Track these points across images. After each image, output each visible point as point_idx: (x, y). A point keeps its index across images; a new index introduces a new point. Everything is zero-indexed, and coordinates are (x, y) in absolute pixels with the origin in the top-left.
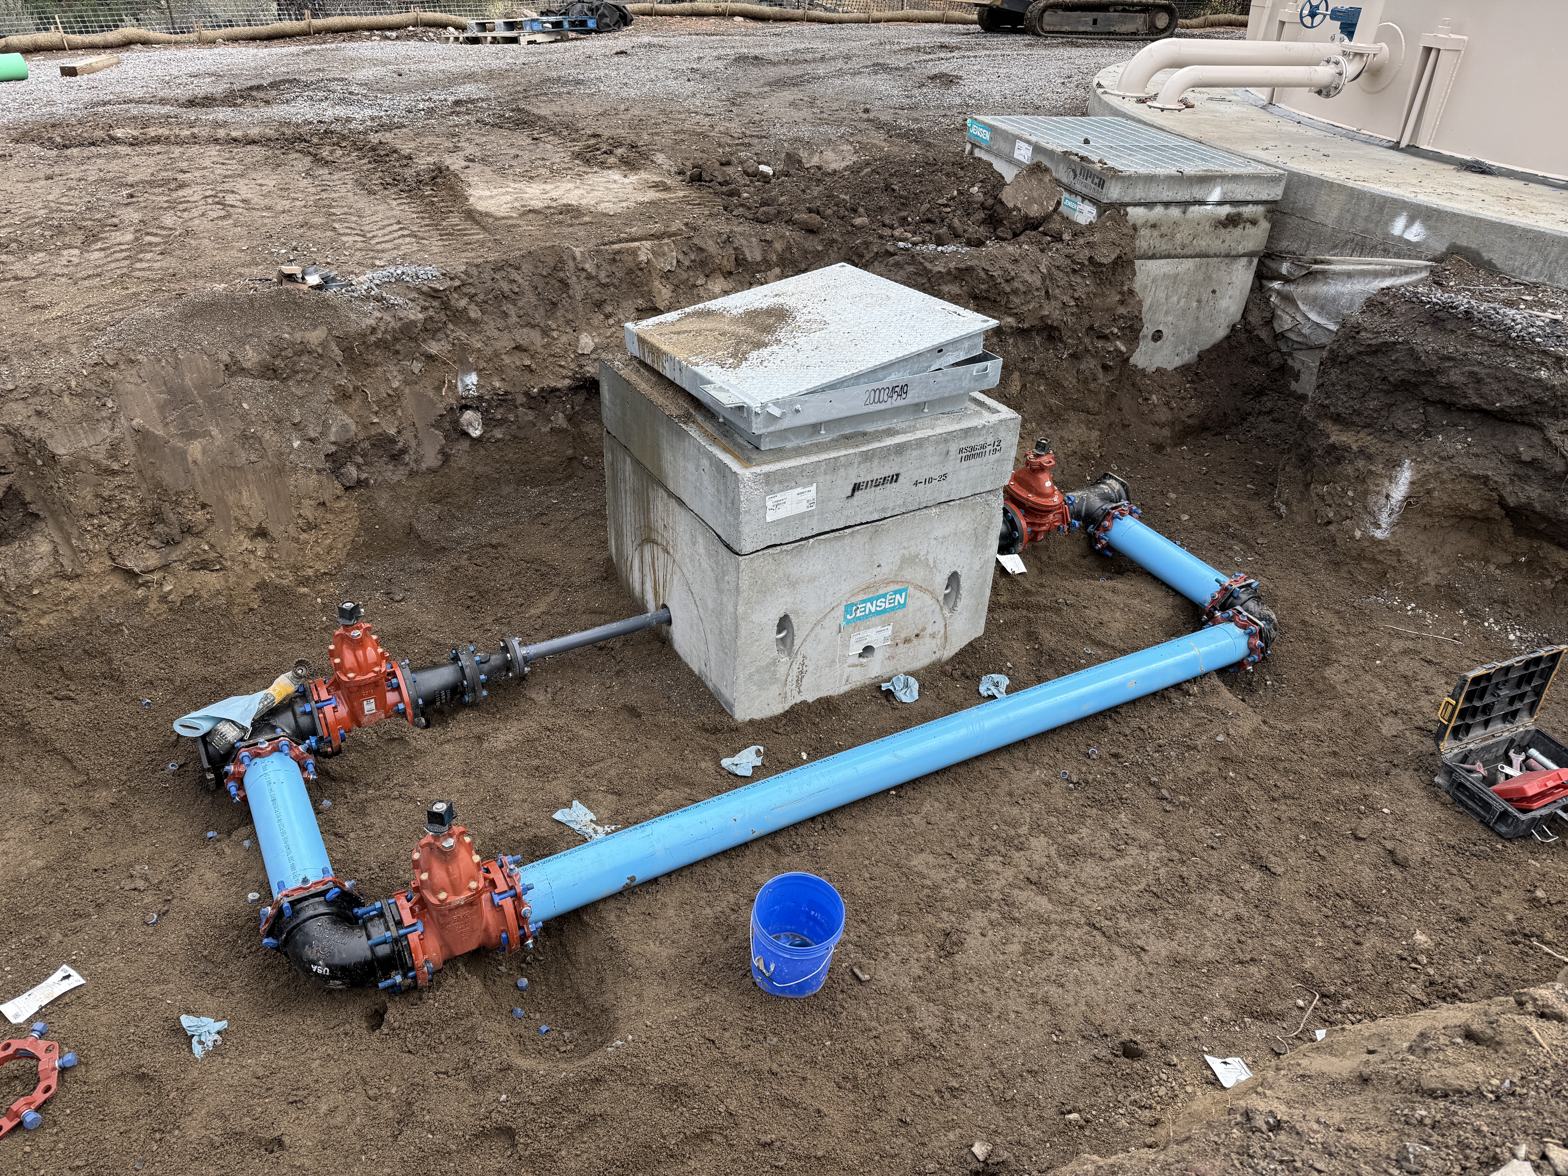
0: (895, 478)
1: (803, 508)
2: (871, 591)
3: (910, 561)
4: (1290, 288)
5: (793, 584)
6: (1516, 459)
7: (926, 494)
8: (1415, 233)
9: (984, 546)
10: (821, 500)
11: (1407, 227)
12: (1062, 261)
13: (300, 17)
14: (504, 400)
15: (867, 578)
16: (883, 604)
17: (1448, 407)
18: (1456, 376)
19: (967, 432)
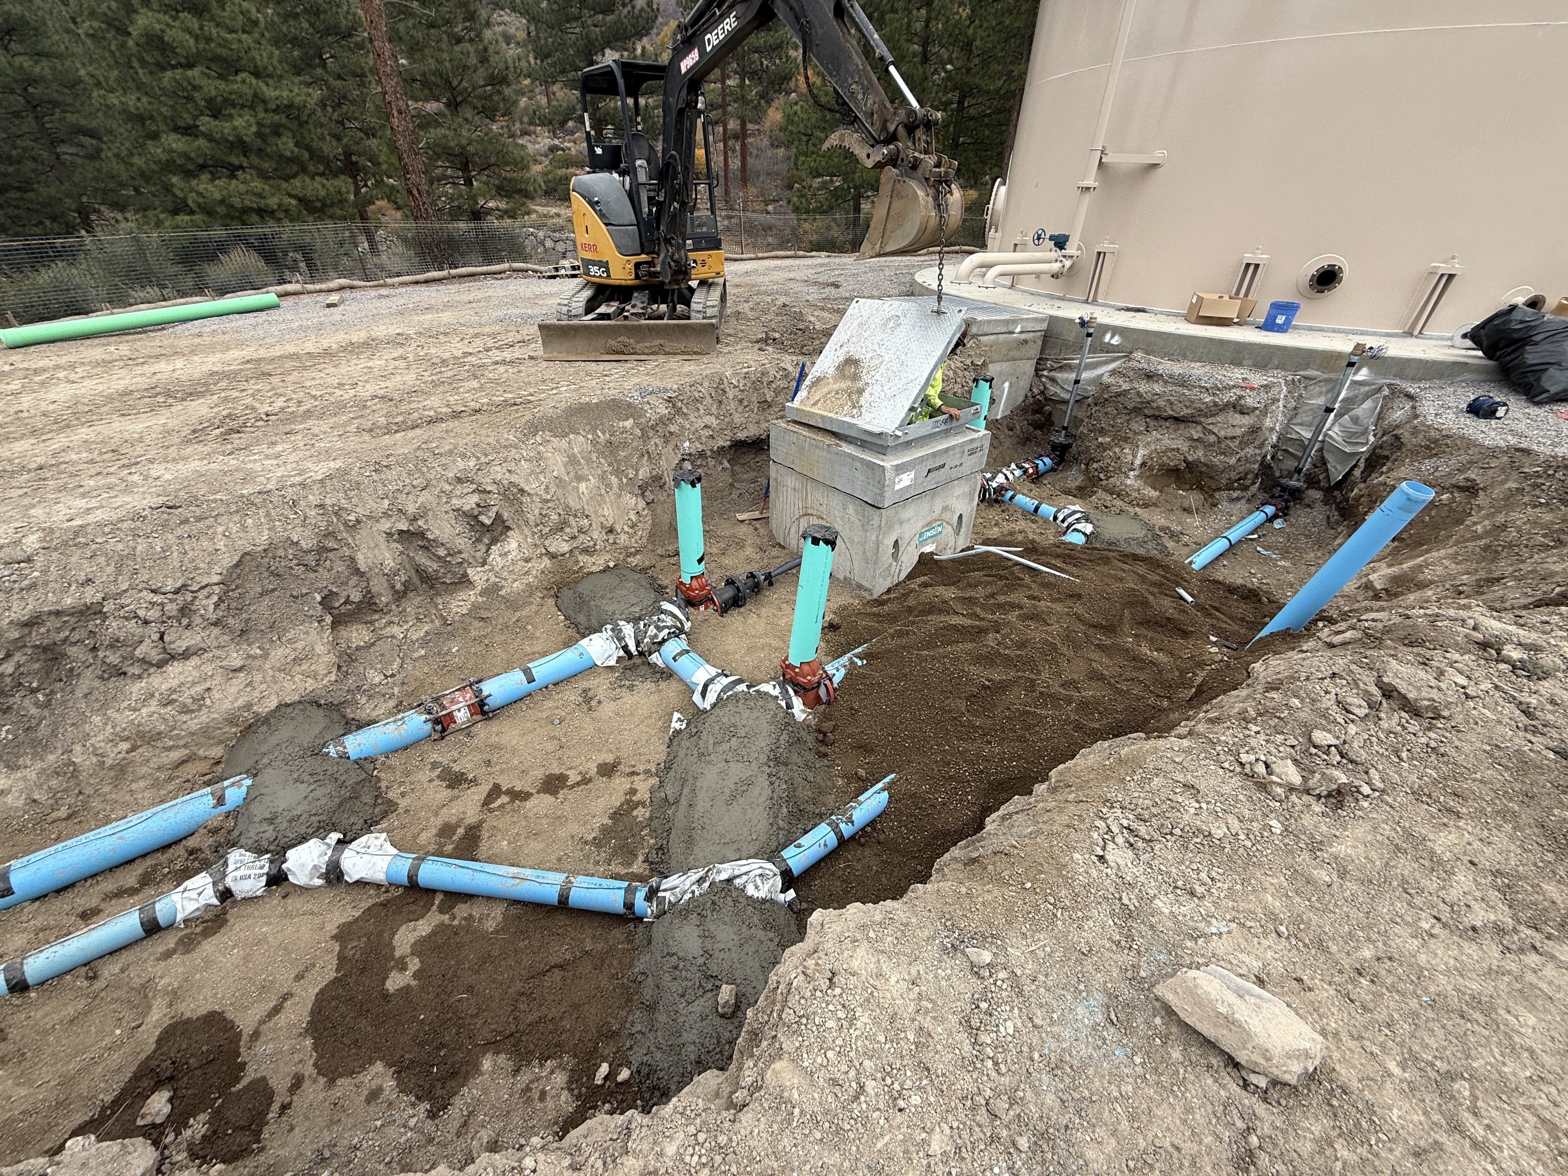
0: (943, 466)
1: (908, 483)
2: (929, 525)
3: (945, 509)
4: (1053, 374)
5: (901, 523)
6: (1191, 439)
7: (954, 474)
8: (1116, 341)
9: (972, 500)
10: (916, 478)
11: (1112, 337)
12: (959, 365)
13: (441, 269)
14: (701, 454)
15: (929, 519)
16: (933, 532)
17: (1156, 418)
18: (1161, 403)
19: (972, 441)
